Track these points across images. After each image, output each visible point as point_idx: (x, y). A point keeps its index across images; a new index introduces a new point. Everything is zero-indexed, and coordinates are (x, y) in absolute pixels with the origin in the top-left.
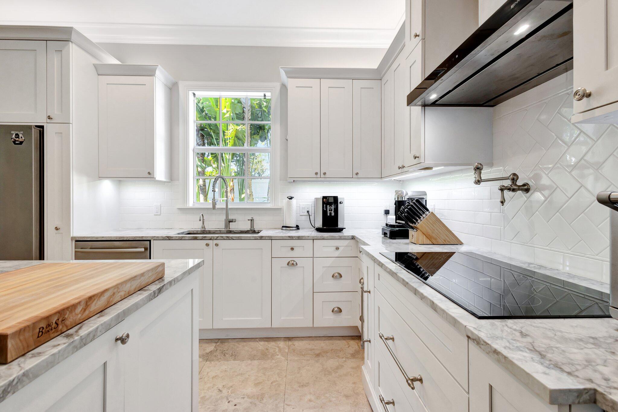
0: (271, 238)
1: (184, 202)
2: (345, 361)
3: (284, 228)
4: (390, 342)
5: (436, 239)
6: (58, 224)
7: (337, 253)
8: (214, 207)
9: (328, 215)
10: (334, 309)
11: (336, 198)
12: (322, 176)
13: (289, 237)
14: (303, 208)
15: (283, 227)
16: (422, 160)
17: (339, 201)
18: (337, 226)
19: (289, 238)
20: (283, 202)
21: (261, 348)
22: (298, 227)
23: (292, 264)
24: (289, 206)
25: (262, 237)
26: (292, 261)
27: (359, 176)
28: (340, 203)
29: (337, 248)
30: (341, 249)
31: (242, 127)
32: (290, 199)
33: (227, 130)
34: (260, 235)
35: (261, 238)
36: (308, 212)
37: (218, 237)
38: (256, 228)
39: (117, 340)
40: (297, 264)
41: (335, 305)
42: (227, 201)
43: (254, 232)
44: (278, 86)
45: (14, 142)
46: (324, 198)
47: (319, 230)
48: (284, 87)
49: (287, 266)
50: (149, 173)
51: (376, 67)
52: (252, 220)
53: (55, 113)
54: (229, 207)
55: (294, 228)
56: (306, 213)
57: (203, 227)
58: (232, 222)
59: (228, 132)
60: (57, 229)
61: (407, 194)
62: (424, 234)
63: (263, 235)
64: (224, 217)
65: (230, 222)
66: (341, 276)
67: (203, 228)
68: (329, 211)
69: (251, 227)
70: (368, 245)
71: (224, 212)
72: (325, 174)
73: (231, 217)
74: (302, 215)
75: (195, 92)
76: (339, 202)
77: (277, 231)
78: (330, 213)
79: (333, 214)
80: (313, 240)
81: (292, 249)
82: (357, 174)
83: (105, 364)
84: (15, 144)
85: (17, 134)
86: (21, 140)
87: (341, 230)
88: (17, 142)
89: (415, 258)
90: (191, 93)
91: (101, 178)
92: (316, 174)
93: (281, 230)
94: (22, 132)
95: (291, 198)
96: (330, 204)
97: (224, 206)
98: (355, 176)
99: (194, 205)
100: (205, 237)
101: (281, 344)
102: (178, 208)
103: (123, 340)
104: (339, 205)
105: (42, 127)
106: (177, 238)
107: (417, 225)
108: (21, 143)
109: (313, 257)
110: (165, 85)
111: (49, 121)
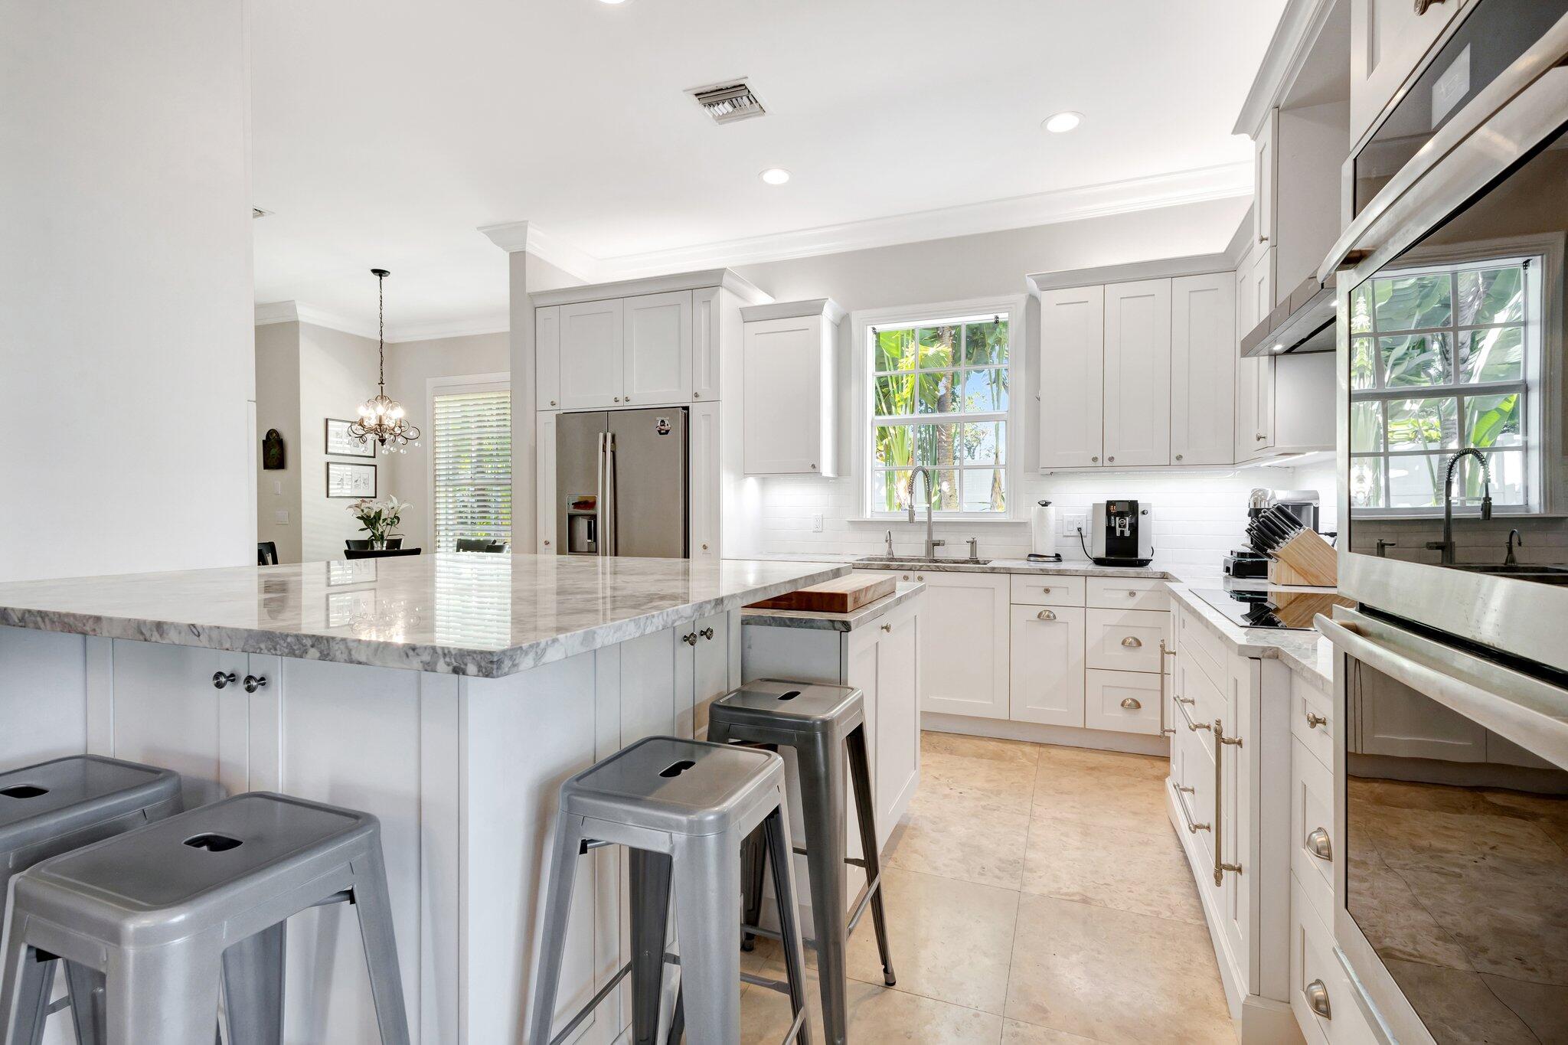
0: (1009, 572)
1: (859, 512)
2: (1141, 781)
3: (1032, 558)
4: (1187, 707)
5: (1317, 577)
6: (705, 540)
7: (1131, 603)
8: (911, 520)
9: (1118, 534)
10: (1124, 701)
11: (1133, 506)
12: (1107, 463)
13: (1041, 570)
14: (1071, 523)
15: (1030, 555)
16: (1270, 441)
17: (1140, 509)
18: (1136, 554)
19: (1041, 573)
20: (1029, 512)
21: (991, 748)
22: (1058, 558)
23: (1046, 617)
24: (1042, 518)
25: (994, 568)
26: (1045, 611)
27: (1184, 461)
28: (1143, 513)
29: (1132, 594)
30: (1139, 595)
31: (938, 349)
32: (1043, 505)
33: (902, 356)
34: (989, 565)
35: (993, 571)
36: (1079, 529)
37: (921, 566)
38: (980, 556)
39: (882, 628)
40: (1055, 617)
41: (1128, 695)
42: (929, 509)
43: (978, 562)
44: (1021, 299)
45: (659, 431)
46: (1110, 504)
47: (1098, 562)
48: (1033, 302)
49: (1038, 619)
50: (814, 466)
51: (1223, 251)
52: (973, 543)
53: (702, 388)
54: (934, 519)
55: (1051, 559)
56: (1076, 533)
57: (891, 553)
58: (938, 544)
59: (904, 360)
60: (705, 547)
61: (1273, 497)
62: (1291, 566)
63: (996, 566)
64: (925, 537)
65: (934, 545)
66: (1139, 644)
67: (889, 554)
68: (1120, 526)
69: (972, 555)
70: (1177, 580)
71: (925, 528)
72: (1111, 459)
73: (936, 537)
74: (1068, 536)
75: (875, 327)
76: (1140, 511)
77: (1021, 562)
78: (1122, 532)
79: (1127, 533)
80: (1086, 576)
81: (1047, 591)
82: (1179, 458)
83: (877, 644)
84: (661, 434)
85: (663, 421)
86: (666, 428)
87: (1144, 563)
88: (662, 432)
89: (1273, 608)
90: (869, 329)
91: (746, 475)
92: (1095, 459)
93: (1026, 562)
94: (668, 418)
95: (1046, 504)
96: (1121, 515)
97: (926, 519)
98: (1174, 462)
99: (872, 516)
100: (902, 565)
101: (1027, 749)
102: (849, 522)
103: (887, 628)
104: (1140, 517)
105: (686, 408)
106: (861, 566)
107: (1278, 550)
108: (667, 432)
109: (1085, 607)
110: (832, 322)
111: (695, 399)
